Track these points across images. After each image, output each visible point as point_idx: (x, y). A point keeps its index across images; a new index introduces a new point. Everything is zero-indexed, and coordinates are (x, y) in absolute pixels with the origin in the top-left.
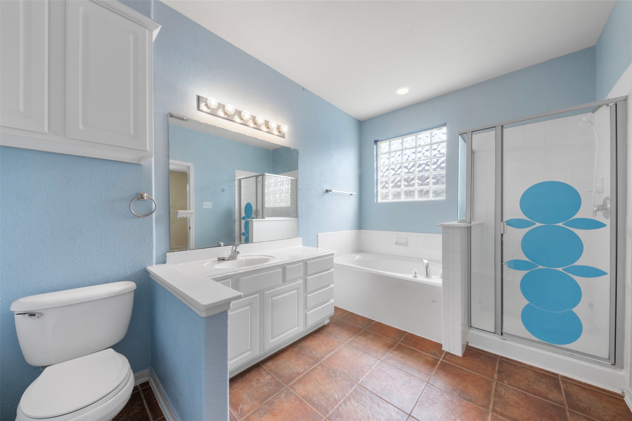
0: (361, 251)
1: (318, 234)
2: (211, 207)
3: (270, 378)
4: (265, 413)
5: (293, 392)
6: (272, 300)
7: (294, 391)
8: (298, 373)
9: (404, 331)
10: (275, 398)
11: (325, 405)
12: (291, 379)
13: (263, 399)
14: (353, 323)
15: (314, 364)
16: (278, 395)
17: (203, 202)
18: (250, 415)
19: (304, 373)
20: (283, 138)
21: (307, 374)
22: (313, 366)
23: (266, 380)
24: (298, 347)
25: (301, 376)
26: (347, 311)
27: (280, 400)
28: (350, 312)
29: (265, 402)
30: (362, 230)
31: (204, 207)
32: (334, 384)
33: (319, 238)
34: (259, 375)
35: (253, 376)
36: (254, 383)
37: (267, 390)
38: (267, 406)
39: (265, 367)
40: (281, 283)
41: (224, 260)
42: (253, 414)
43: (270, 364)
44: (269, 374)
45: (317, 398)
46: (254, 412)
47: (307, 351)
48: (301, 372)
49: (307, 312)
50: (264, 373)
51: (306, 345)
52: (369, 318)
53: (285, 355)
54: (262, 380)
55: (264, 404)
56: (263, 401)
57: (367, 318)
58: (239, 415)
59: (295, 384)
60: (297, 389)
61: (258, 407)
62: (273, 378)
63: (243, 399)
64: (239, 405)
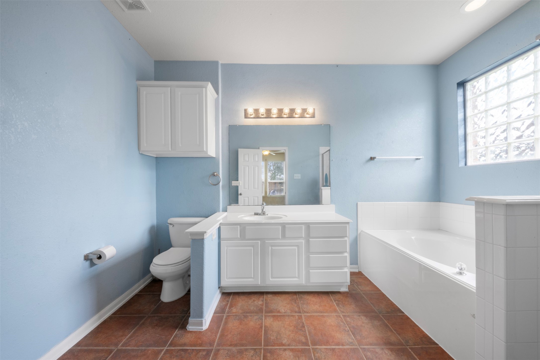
0: (439, 229)
1: (358, 203)
2: (300, 178)
3: (261, 303)
4: (238, 319)
5: (263, 320)
6: (271, 248)
7: (265, 319)
8: (279, 311)
9: (434, 341)
10: (251, 316)
11: (271, 341)
12: (271, 312)
13: (245, 312)
14: (371, 303)
15: (296, 312)
16: (254, 315)
17: (294, 174)
18: (232, 315)
19: (283, 313)
20: (314, 117)
21: (284, 315)
22: (294, 313)
23: (258, 303)
24: (298, 295)
25: (279, 314)
26: (380, 291)
27: (252, 319)
28: (382, 293)
29: (244, 314)
30: (441, 203)
31: (295, 178)
32: (293, 333)
33: (358, 207)
34: (257, 299)
35: (254, 298)
36: (250, 302)
37: (252, 309)
38: (243, 317)
39: (265, 296)
40: (280, 238)
41: (257, 214)
42: (233, 315)
43: (270, 296)
44: (263, 301)
45: (272, 333)
46: (234, 315)
47: (302, 302)
48: (281, 312)
49: (310, 270)
50: (261, 299)
51: (305, 297)
52: (399, 307)
53: (284, 296)
54: (255, 302)
55: (243, 315)
56: (244, 313)
57: (397, 306)
58: (228, 312)
59: (270, 316)
60: (267, 320)
61: (239, 314)
62: (262, 305)
63: (237, 305)
64: (233, 307)
